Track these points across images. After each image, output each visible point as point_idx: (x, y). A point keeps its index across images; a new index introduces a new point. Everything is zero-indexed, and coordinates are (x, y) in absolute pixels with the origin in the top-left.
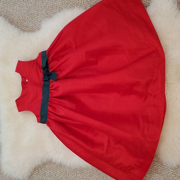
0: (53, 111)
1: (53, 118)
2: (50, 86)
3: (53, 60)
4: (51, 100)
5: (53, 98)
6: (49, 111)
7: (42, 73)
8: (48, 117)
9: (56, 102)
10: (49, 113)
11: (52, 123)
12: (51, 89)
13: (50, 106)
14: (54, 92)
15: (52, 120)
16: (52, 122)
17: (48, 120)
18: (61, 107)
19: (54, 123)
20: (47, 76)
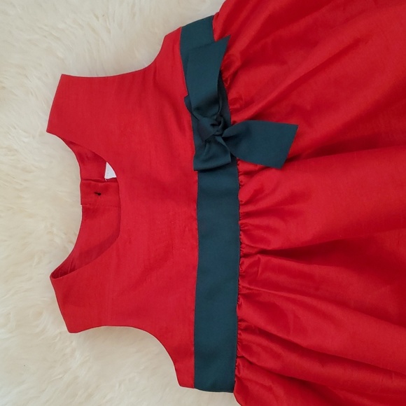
0: (272, 329)
1: (270, 363)
2: (244, 195)
3: (250, 61)
4: (251, 266)
5: (264, 259)
6: (243, 324)
7: (189, 133)
8: (242, 357)
9: (282, 279)
10: (245, 336)
11: (270, 389)
12: (250, 208)
13: (250, 298)
14: (267, 229)
15: (269, 373)
16: (268, 383)
17: (245, 373)
18: (323, 306)
19: (280, 391)
20: (224, 144)
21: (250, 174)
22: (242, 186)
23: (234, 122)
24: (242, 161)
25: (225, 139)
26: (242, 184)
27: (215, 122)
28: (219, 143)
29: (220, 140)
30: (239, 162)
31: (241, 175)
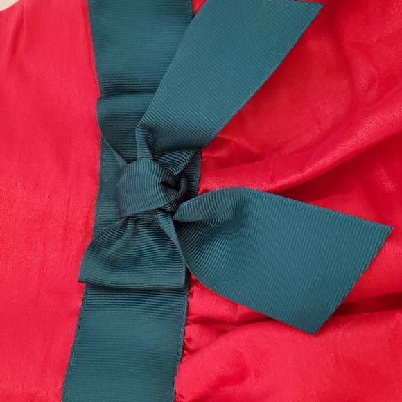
20: (173, 236)
21: (215, 326)
22: (192, 352)
23: (206, 191)
24: (202, 287)
25: (178, 226)
26: (191, 346)
27: (170, 180)
28: (157, 231)
29: (167, 225)
30: (194, 288)
31: (195, 322)
